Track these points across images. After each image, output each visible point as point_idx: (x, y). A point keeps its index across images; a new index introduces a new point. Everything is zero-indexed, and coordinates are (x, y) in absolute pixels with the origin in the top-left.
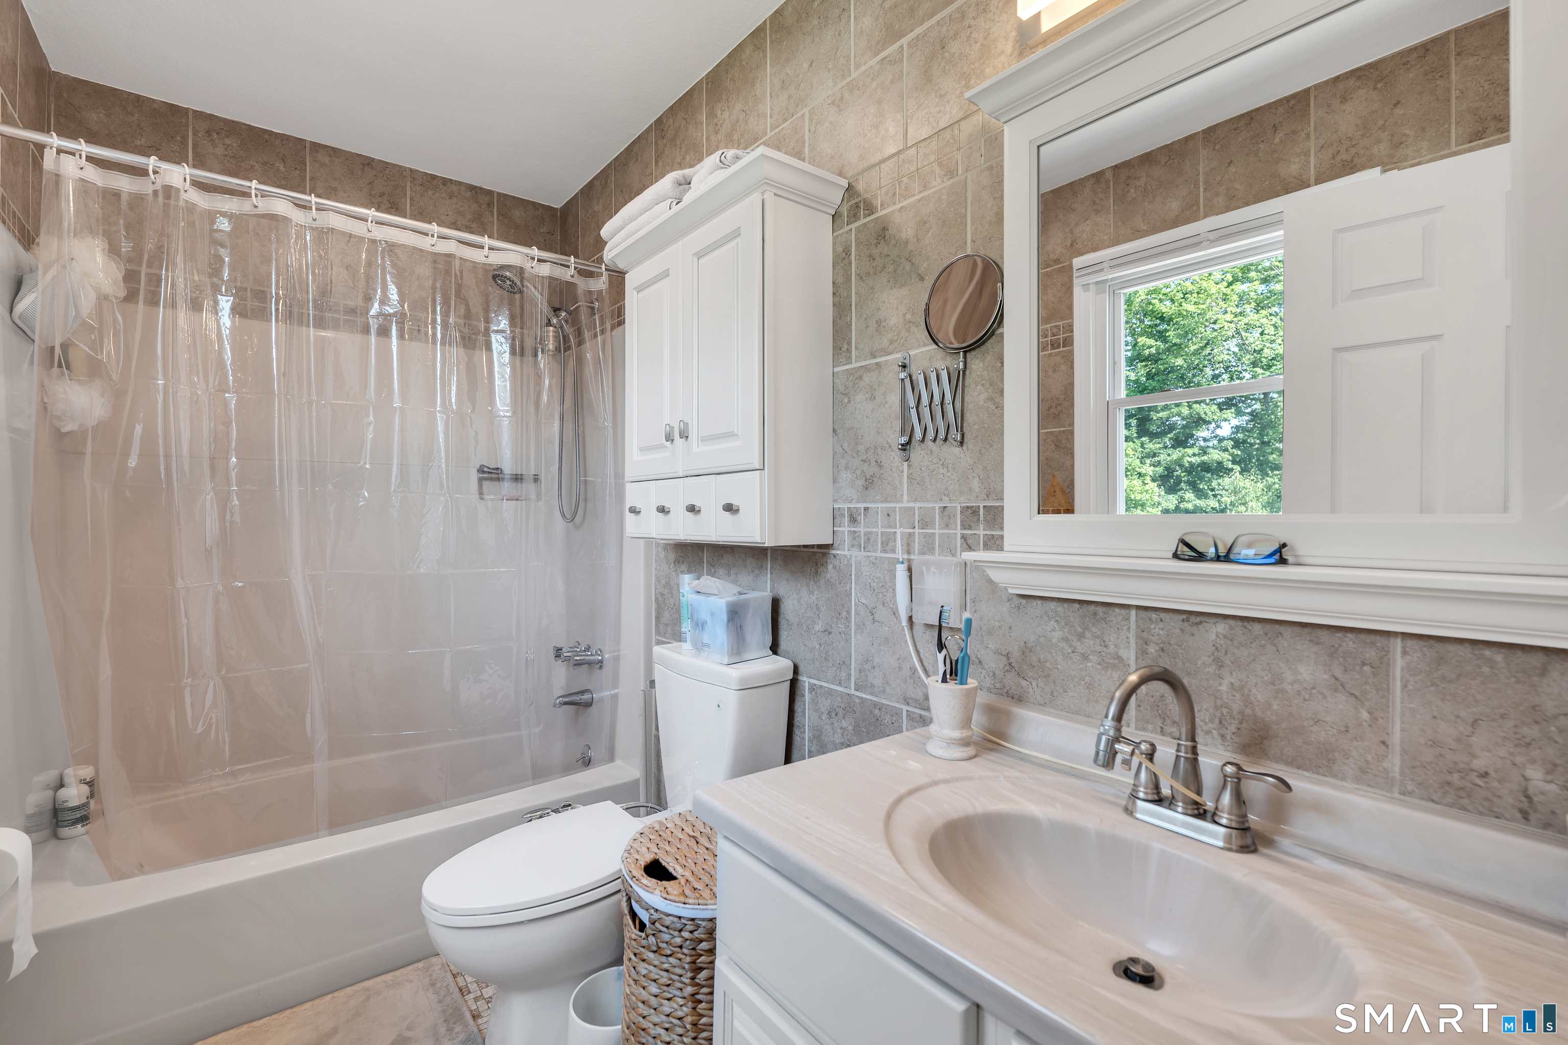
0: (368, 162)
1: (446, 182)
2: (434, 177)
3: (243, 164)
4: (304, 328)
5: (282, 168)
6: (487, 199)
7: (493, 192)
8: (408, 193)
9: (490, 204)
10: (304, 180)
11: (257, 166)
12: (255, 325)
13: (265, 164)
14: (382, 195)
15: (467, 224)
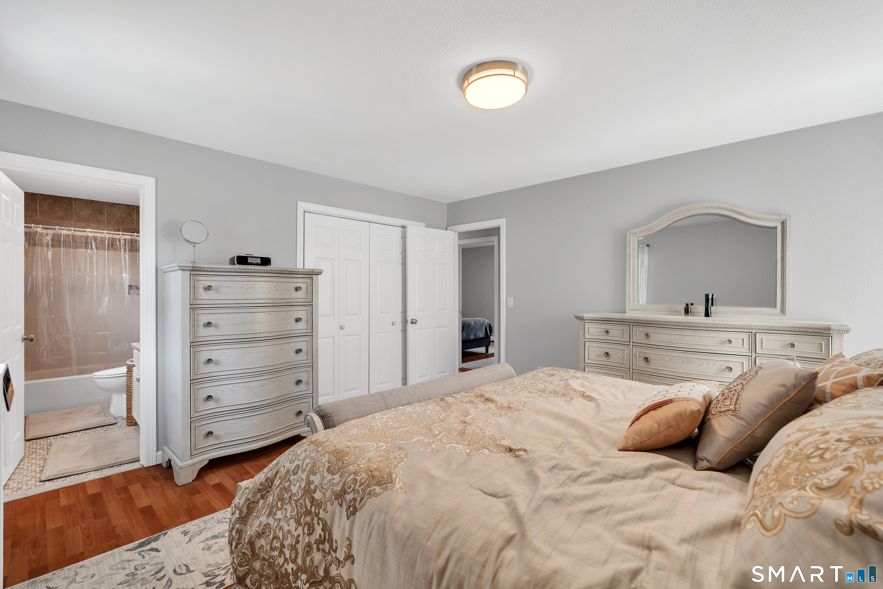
0: (92, 202)
1: (118, 204)
2: (114, 203)
3: (53, 206)
4: (70, 249)
5: (65, 206)
6: (132, 208)
7: (134, 206)
8: (106, 209)
9: (133, 209)
10: (72, 208)
11: (58, 206)
12: (57, 249)
13: (60, 205)
14: (97, 210)
15: (125, 216)
